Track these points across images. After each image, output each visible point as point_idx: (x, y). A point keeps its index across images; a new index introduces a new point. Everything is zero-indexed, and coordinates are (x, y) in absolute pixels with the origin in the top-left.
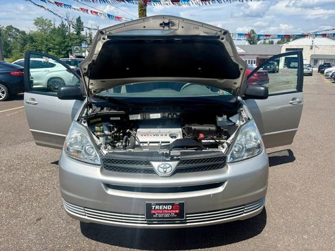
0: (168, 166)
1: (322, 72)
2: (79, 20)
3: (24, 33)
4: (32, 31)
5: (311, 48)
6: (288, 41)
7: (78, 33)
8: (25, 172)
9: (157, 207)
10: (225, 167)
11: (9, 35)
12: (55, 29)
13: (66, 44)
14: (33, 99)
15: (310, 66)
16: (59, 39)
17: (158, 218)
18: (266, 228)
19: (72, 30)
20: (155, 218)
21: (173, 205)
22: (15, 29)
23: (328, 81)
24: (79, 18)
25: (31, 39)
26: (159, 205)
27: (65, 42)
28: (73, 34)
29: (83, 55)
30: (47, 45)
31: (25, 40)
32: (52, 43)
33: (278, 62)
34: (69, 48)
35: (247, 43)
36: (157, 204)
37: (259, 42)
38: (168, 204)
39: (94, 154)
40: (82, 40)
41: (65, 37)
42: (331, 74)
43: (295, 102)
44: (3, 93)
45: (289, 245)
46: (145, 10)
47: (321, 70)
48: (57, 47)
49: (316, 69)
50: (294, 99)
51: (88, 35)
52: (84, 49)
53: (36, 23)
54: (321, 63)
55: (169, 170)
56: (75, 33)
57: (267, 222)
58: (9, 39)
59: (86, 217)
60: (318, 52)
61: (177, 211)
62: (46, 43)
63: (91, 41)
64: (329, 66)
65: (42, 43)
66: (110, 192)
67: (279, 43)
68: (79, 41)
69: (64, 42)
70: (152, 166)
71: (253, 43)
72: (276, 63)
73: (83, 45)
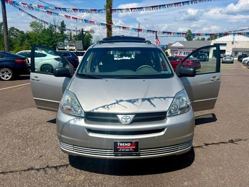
0: (128, 117)
1: (241, 61)
2: (63, 23)
3: (22, 32)
4: (28, 31)
5: (233, 43)
6: (216, 38)
7: (62, 32)
8: (29, 127)
9: (121, 144)
10: (165, 120)
11: (12, 34)
12: (45, 30)
13: (53, 40)
14: (37, 77)
15: (232, 56)
16: (47, 37)
17: (121, 151)
18: (194, 163)
19: (58, 31)
20: (119, 152)
21: (131, 143)
22: (17, 29)
23: (245, 67)
24: (63, 22)
25: (28, 36)
26: (122, 143)
27: (53, 39)
28: (58, 33)
29: (65, 48)
30: (39, 41)
31: (23, 38)
32: (43, 40)
33: (208, 53)
34: (55, 44)
35: (185, 40)
36: (121, 142)
37: (194, 39)
38: (128, 142)
39: (79, 111)
40: (65, 37)
41: (52, 35)
42: (247, 62)
43: (215, 79)
44: (10, 75)
45: (209, 173)
46: (111, 16)
47: (240, 59)
48: (46, 42)
49: (236, 59)
50: (214, 77)
51: (69, 34)
52: (65, 44)
53: (31, 26)
54: (240, 54)
55: (129, 120)
56: (60, 32)
57: (195, 159)
58: (12, 37)
59: (75, 152)
60: (237, 46)
61: (134, 147)
62: (38, 39)
63: (71, 38)
64: (246, 56)
65: (36, 40)
66: (91, 134)
67: (208, 39)
68: (62, 38)
69: (51, 39)
70: (118, 117)
71: (190, 40)
72: (206, 54)
73: (66, 41)
